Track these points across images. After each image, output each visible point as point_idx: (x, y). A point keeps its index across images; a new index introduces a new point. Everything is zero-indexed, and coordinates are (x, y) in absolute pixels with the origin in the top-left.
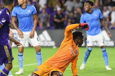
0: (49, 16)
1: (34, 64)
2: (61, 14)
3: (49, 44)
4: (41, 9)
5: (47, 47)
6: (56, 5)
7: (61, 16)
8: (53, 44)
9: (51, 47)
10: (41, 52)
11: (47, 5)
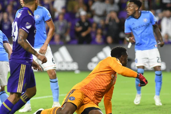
0: (69, 24)
1: (47, 97)
2: (87, 21)
3: (69, 66)
4: (56, 14)
5: (66, 71)
6: (79, 8)
7: (86, 24)
8: (74, 66)
9: (72, 71)
10: (57, 79)
11: (65, 8)
